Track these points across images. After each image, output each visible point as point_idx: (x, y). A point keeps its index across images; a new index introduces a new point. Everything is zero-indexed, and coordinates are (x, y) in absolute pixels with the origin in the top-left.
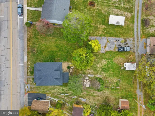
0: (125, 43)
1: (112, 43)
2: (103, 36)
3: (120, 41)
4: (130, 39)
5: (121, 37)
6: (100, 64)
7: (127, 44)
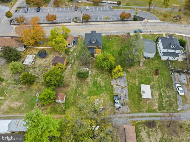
0: (123, 104)
1: (122, 92)
2: (128, 83)
3: (125, 99)
4: (129, 109)
5: (129, 100)
6: (101, 80)
7: (123, 105)
